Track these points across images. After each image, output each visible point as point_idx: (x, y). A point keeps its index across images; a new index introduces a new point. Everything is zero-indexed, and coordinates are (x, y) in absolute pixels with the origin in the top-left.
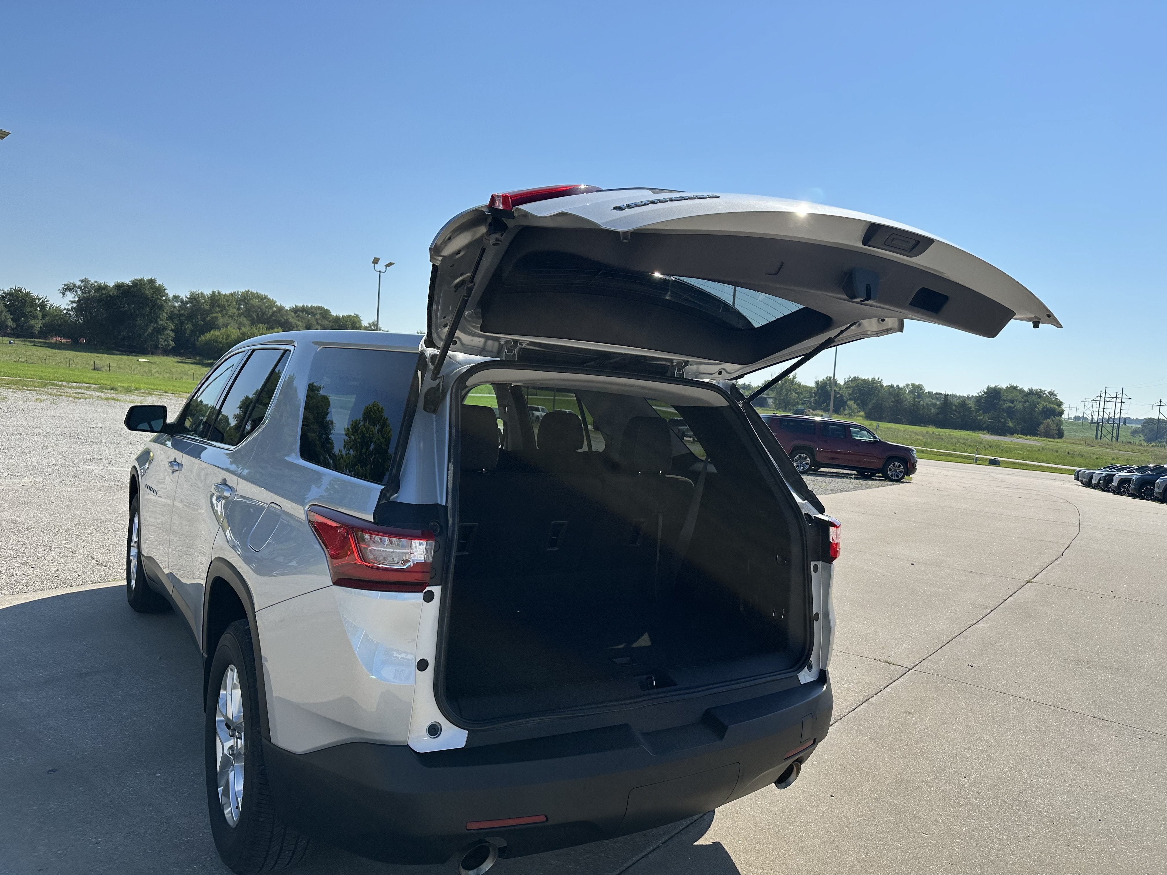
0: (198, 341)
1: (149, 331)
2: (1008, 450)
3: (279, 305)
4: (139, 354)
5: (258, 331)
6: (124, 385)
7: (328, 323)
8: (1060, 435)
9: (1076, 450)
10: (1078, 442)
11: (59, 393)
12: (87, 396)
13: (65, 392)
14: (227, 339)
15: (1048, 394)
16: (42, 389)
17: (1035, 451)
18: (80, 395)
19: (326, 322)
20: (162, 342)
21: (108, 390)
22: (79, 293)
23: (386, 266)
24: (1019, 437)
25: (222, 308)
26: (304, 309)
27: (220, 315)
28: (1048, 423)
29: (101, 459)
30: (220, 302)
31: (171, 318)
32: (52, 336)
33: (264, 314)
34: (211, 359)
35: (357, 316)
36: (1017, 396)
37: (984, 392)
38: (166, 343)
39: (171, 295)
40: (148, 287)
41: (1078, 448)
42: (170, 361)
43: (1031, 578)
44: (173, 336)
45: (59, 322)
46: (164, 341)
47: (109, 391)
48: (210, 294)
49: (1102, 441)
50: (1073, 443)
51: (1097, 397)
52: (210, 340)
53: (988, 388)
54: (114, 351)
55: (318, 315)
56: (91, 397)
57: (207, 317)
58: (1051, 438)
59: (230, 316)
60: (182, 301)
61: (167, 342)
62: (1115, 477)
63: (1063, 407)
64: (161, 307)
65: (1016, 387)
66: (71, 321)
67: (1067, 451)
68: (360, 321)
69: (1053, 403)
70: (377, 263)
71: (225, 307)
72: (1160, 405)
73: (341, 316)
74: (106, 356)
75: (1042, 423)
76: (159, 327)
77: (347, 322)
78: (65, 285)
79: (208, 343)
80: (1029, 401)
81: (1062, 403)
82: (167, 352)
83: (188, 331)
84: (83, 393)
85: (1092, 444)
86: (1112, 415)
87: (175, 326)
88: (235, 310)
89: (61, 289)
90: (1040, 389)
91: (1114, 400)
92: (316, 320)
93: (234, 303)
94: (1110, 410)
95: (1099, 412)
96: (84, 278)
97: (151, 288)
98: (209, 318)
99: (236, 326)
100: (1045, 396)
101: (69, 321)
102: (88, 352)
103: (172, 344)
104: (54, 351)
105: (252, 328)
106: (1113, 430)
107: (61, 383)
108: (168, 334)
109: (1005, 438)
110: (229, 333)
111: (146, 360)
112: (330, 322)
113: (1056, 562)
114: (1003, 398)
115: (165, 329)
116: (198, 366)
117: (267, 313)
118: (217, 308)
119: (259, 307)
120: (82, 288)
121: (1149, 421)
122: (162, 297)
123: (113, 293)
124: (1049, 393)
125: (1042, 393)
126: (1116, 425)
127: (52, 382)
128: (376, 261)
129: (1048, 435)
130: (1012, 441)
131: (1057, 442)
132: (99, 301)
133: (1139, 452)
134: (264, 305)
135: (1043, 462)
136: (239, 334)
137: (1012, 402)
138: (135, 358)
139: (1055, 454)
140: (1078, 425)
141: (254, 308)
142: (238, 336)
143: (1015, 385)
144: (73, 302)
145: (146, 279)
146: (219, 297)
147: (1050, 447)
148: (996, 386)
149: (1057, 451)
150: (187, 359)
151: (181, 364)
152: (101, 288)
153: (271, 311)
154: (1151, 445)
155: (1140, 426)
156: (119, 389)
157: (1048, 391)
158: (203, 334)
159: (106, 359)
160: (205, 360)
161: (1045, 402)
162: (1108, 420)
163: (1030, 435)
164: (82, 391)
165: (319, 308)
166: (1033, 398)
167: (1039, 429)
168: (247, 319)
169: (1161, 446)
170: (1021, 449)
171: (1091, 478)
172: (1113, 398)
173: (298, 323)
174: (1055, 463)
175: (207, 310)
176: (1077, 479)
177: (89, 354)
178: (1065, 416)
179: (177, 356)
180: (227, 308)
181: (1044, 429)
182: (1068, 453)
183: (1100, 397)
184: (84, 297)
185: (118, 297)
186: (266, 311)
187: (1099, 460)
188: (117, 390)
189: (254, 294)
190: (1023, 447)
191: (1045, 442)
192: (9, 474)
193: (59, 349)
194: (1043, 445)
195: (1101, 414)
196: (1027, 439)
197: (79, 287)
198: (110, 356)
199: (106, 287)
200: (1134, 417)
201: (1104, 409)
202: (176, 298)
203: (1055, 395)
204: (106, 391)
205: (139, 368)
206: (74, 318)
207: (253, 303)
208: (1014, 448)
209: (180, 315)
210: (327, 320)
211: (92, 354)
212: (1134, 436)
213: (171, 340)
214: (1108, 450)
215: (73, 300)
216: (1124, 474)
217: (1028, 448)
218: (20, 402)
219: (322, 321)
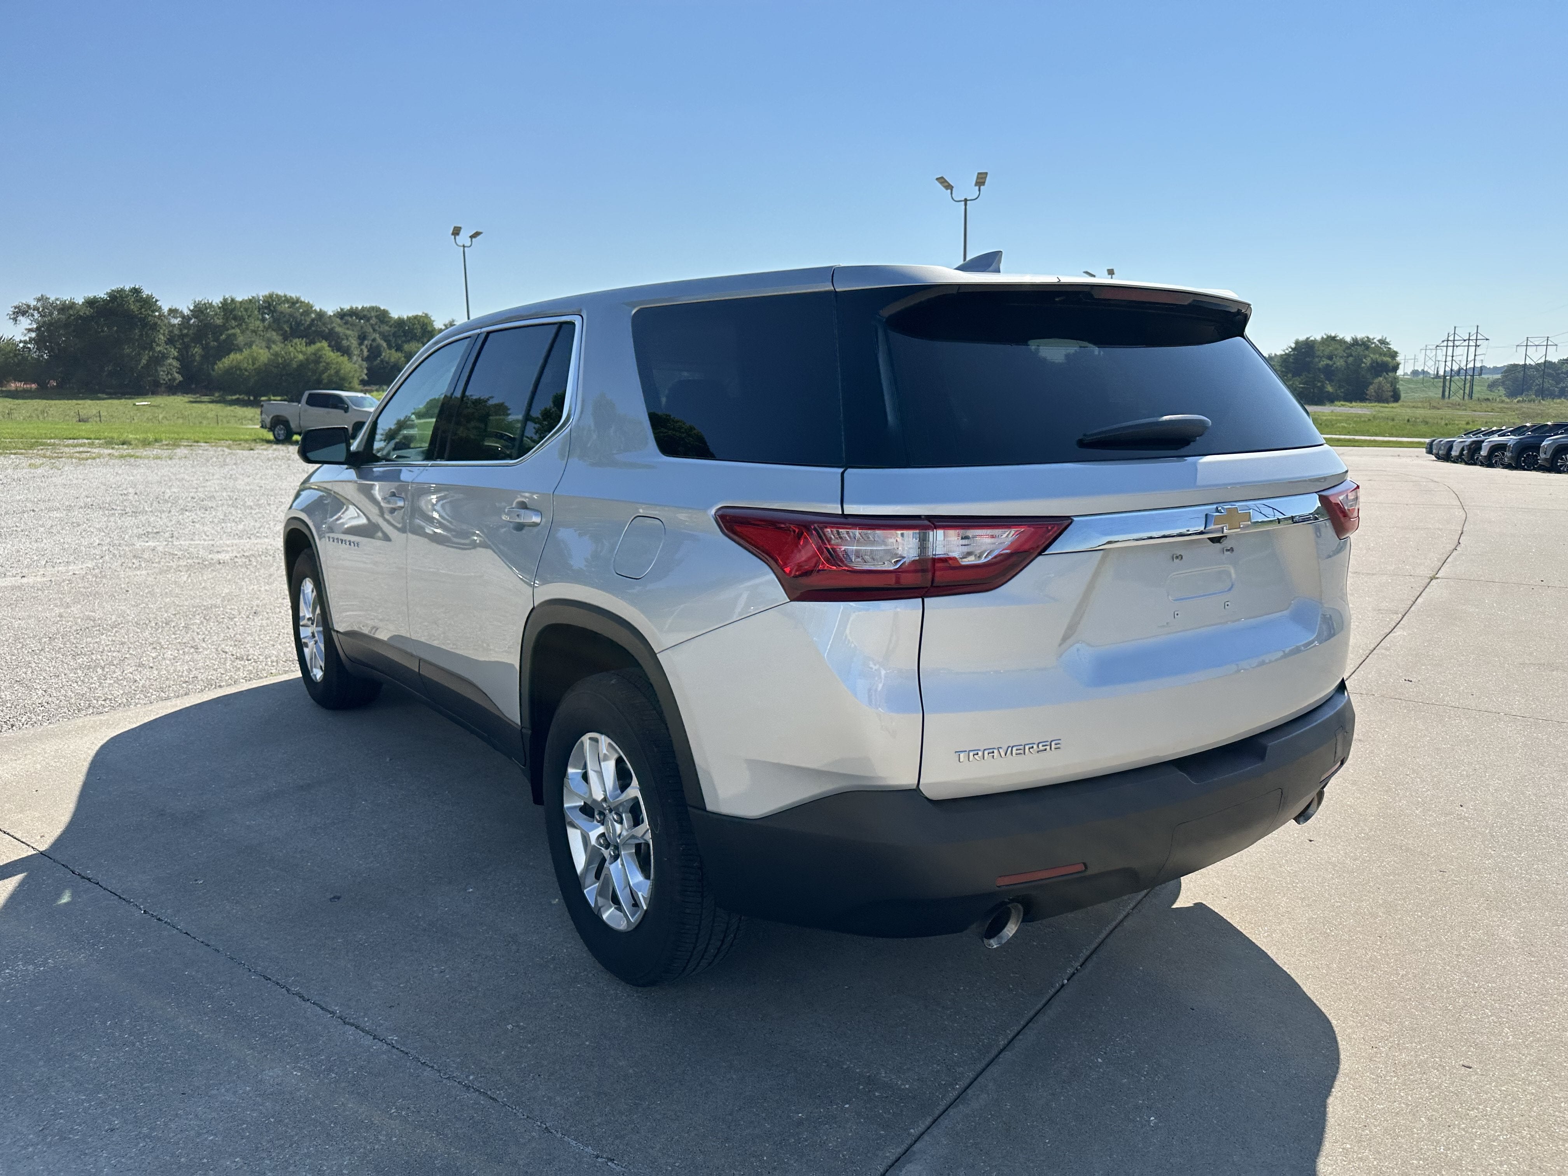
0: (213, 370)
1: (144, 361)
2: (1328, 423)
3: (318, 310)
4: (135, 395)
5: (295, 348)
6: (138, 437)
7: (389, 329)
8: (1396, 397)
9: (1418, 416)
10: (1420, 405)
11: (56, 455)
12: (94, 455)
13: (62, 453)
14: (254, 364)
15: (1377, 343)
16: (31, 451)
17: (1364, 421)
18: (84, 455)
19: (387, 328)
20: (163, 376)
21: (118, 445)
22: (36, 317)
23: (472, 237)
24: (1342, 405)
25: (240, 320)
26: (353, 313)
27: (239, 331)
28: (1380, 383)
29: (158, 532)
30: (235, 313)
31: (170, 341)
32: (8, 382)
33: (299, 324)
34: (235, 394)
35: (426, 315)
36: (1336, 349)
37: (1292, 348)
38: (170, 377)
39: (165, 310)
40: (133, 300)
41: (1420, 412)
42: (179, 402)
43: (1435, 573)
44: (178, 366)
45: (16, 360)
46: (167, 375)
47: (121, 446)
48: (221, 303)
49: (1451, 401)
50: (1414, 407)
51: (1443, 341)
52: (231, 368)
53: (1297, 343)
54: (99, 395)
55: (374, 318)
56: (100, 456)
57: (222, 335)
58: (1384, 402)
59: (254, 331)
60: (183, 317)
61: (171, 375)
62: (1484, 444)
63: (1398, 359)
64: (154, 327)
65: (1335, 337)
66: (32, 357)
67: (1407, 418)
68: (431, 323)
69: (1385, 355)
70: (458, 234)
71: (244, 319)
72: (1527, 346)
73: (405, 317)
74: (89, 402)
75: (1371, 384)
76: (156, 355)
77: (414, 324)
78: (15, 308)
79: (229, 371)
80: (1354, 354)
81: (1396, 353)
82: (173, 389)
83: (197, 358)
84: (88, 452)
85: (1439, 407)
86: (1463, 365)
87: (178, 352)
88: (258, 323)
89: (11, 313)
90: (1368, 337)
91: (1466, 343)
92: (372, 325)
93: (256, 312)
94: (1462, 359)
95: (1446, 362)
96: (40, 296)
97: (137, 301)
98: (224, 337)
99: (264, 344)
100: (1373, 345)
101: (29, 358)
102: (64, 399)
103: (179, 378)
104: (17, 401)
105: (286, 345)
106: (1465, 384)
107: (52, 441)
108: (170, 365)
109: (1323, 407)
110: (255, 355)
111: (146, 403)
112: (391, 327)
113: (1455, 553)
114: (1319, 353)
115: (165, 357)
116: (219, 405)
117: (303, 322)
118: (233, 322)
119: (291, 315)
120: (40, 310)
121: (1512, 369)
122: (153, 311)
123: (85, 313)
124: (1379, 341)
125: (1370, 341)
126: (1468, 377)
127: (40, 440)
128: (456, 232)
129: (1380, 398)
130: (1332, 412)
131: (1393, 407)
132: (66, 325)
133: (1502, 410)
134: (298, 312)
135: (1377, 435)
136: (269, 356)
137: (1330, 358)
138: (130, 402)
139: (1391, 423)
140: (1417, 382)
141: (284, 316)
142: (268, 358)
143: (1333, 335)
144: (30, 330)
145: (127, 288)
146: (234, 306)
147: (1383, 415)
148: (1308, 338)
149: (1393, 420)
150: (203, 397)
151: (194, 405)
152: (66, 308)
153: (309, 320)
154: (1516, 401)
155: (1499, 376)
156: (133, 442)
157: (1378, 339)
158: (220, 360)
159: (90, 406)
160: (228, 395)
161: (1374, 354)
162: (1458, 372)
163: (1356, 402)
164: (85, 449)
165: (373, 309)
166: (1358, 350)
167: (1368, 392)
168: (278, 334)
169: (1530, 401)
170: (1346, 421)
171: (1450, 448)
172: (1465, 340)
173: (349, 332)
174: (1391, 435)
175: (220, 326)
176: (1430, 452)
177: (66, 401)
178: (1400, 372)
179: (187, 394)
180: (247, 320)
181: (1375, 392)
182: (1408, 421)
183: (1448, 340)
184: (44, 322)
185: (91, 318)
186: (301, 320)
187: (1449, 427)
188: (131, 444)
189: (281, 297)
190: (1348, 418)
191: (1377, 409)
192: (47, 562)
193: (24, 398)
194: (1374, 413)
195: (1449, 364)
196: (1352, 407)
197: (36, 309)
198: (94, 401)
199: (72, 305)
200: (1490, 365)
201: (1453, 356)
202: (173, 312)
203: (1388, 344)
204: (116, 447)
205: (139, 414)
206: (35, 352)
207: (282, 309)
208: (1336, 420)
209: (182, 336)
210: (387, 325)
211: (70, 401)
212: (1491, 391)
213: (177, 373)
214: (1460, 413)
215: (30, 327)
216: (1496, 438)
217: (1355, 419)
218: (9, 471)
219: (379, 327)
